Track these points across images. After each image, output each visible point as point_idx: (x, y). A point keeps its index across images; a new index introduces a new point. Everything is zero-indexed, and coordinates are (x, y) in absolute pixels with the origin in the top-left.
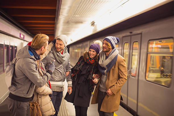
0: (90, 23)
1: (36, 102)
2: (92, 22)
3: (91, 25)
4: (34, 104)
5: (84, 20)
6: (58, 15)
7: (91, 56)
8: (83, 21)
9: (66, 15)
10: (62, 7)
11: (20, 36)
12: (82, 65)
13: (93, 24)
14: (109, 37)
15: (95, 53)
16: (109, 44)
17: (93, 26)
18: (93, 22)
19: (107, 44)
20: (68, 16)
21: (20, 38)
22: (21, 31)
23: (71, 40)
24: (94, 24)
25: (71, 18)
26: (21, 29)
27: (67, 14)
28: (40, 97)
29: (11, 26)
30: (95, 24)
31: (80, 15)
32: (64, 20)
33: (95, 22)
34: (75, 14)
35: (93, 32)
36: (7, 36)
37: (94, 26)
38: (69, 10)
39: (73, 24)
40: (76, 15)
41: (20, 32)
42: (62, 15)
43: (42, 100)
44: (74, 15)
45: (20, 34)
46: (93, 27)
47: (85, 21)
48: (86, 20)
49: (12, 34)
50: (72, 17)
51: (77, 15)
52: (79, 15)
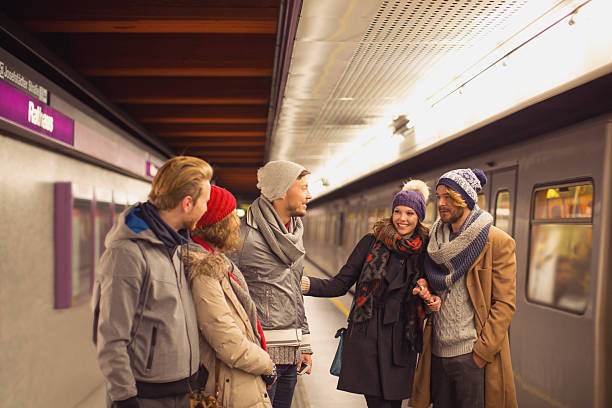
0: (391, 122)
1: (212, 397)
2: (395, 121)
3: (393, 129)
4: (204, 403)
5: (370, 114)
6: (279, 97)
7: (402, 228)
8: (367, 117)
9: (305, 96)
10: (293, 70)
11: (148, 173)
12: (385, 261)
13: (401, 125)
14: (453, 175)
15: (414, 218)
16: (458, 196)
17: (402, 133)
18: (401, 117)
19: (448, 197)
20: (312, 100)
21: (149, 178)
22: (151, 154)
23: (325, 184)
24: (405, 124)
25: (323, 108)
26: (148, 148)
27: (309, 92)
28: (228, 381)
29: (116, 137)
30: (408, 125)
31: (357, 97)
32: (298, 113)
33: (408, 118)
34: (339, 94)
35: (402, 152)
36: (105, 174)
37: (406, 133)
38: (316, 81)
39: (330, 127)
40: (341, 96)
41: (146, 156)
42: (291, 97)
43: (235, 391)
44: (334, 95)
45: (148, 164)
46: (400, 138)
47: (373, 117)
48: (375, 114)
49: (119, 163)
50: (329, 103)
51: (347, 97)
52: (353, 97)
